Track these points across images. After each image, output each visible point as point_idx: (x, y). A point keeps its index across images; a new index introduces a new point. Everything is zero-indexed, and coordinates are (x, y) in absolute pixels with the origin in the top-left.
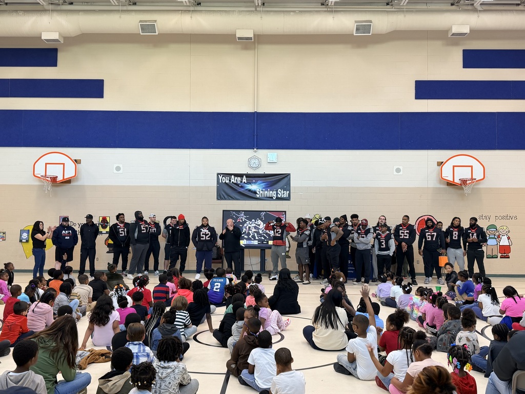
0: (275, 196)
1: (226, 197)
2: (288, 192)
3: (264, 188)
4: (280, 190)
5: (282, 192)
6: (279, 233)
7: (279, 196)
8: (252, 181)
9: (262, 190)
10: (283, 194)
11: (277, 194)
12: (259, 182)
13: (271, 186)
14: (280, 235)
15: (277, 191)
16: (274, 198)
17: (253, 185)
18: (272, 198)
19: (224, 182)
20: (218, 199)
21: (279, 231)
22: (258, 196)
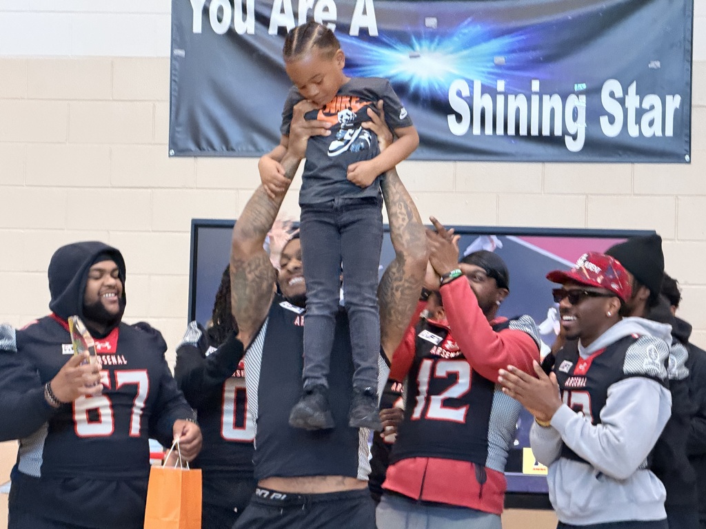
0: (579, 127)
1: (235, 132)
2: (674, 102)
3: (500, 71)
4: (613, 86)
5: (632, 101)
6: (456, 392)
7: (610, 131)
8: (418, 18)
9: (486, 90)
10: (640, 113)
11: (595, 113)
12: (470, 29)
13: (549, 59)
14: (458, 415)
15: (593, 92)
16: (574, 146)
17: (422, 48)
18: (556, 141)
19: (220, 29)
20: (178, 149)
21: (452, 378)
22: (457, 129)
